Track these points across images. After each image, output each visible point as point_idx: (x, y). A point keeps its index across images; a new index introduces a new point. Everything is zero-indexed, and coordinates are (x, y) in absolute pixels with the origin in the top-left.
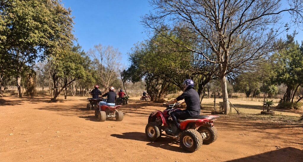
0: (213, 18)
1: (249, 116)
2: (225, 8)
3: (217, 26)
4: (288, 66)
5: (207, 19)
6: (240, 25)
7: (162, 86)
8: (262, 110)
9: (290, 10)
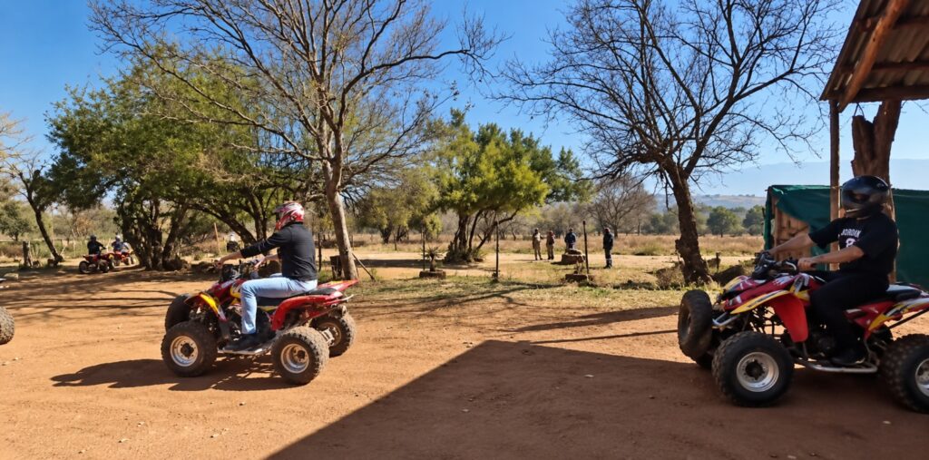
0: (299, 47)
1: (397, 283)
2: (326, 29)
3: (312, 71)
4: (457, 175)
5: (287, 48)
6: (362, 75)
7: (173, 220)
8: (422, 270)
9: (461, 51)
